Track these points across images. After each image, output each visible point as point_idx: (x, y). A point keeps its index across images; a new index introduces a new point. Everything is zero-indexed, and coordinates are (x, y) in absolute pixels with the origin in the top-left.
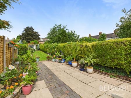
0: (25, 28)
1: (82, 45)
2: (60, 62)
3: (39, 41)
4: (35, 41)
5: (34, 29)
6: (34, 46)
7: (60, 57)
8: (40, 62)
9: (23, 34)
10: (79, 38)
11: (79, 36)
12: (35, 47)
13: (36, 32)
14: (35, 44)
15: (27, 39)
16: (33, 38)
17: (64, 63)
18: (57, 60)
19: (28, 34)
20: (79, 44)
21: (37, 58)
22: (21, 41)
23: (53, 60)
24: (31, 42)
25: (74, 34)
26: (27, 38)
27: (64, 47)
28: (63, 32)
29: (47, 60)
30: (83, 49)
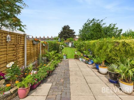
0: (63, 27)
1: (117, 42)
2: (87, 63)
3: (75, 38)
4: (71, 38)
5: (70, 28)
6: (70, 43)
7: (87, 57)
8: (67, 59)
9: (61, 32)
10: (122, 34)
11: (121, 30)
12: (70, 45)
13: (72, 30)
14: (70, 41)
15: (64, 37)
16: (69, 36)
17: (91, 65)
18: (84, 60)
19: (65, 32)
20: (114, 41)
21: (64, 55)
22: (60, 38)
23: (80, 59)
24: (68, 39)
25: (113, 27)
26: (64, 35)
27: (94, 45)
28: (97, 28)
29: (75, 59)
30: (119, 49)
